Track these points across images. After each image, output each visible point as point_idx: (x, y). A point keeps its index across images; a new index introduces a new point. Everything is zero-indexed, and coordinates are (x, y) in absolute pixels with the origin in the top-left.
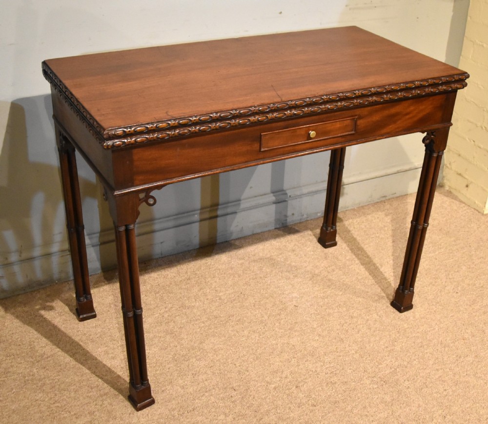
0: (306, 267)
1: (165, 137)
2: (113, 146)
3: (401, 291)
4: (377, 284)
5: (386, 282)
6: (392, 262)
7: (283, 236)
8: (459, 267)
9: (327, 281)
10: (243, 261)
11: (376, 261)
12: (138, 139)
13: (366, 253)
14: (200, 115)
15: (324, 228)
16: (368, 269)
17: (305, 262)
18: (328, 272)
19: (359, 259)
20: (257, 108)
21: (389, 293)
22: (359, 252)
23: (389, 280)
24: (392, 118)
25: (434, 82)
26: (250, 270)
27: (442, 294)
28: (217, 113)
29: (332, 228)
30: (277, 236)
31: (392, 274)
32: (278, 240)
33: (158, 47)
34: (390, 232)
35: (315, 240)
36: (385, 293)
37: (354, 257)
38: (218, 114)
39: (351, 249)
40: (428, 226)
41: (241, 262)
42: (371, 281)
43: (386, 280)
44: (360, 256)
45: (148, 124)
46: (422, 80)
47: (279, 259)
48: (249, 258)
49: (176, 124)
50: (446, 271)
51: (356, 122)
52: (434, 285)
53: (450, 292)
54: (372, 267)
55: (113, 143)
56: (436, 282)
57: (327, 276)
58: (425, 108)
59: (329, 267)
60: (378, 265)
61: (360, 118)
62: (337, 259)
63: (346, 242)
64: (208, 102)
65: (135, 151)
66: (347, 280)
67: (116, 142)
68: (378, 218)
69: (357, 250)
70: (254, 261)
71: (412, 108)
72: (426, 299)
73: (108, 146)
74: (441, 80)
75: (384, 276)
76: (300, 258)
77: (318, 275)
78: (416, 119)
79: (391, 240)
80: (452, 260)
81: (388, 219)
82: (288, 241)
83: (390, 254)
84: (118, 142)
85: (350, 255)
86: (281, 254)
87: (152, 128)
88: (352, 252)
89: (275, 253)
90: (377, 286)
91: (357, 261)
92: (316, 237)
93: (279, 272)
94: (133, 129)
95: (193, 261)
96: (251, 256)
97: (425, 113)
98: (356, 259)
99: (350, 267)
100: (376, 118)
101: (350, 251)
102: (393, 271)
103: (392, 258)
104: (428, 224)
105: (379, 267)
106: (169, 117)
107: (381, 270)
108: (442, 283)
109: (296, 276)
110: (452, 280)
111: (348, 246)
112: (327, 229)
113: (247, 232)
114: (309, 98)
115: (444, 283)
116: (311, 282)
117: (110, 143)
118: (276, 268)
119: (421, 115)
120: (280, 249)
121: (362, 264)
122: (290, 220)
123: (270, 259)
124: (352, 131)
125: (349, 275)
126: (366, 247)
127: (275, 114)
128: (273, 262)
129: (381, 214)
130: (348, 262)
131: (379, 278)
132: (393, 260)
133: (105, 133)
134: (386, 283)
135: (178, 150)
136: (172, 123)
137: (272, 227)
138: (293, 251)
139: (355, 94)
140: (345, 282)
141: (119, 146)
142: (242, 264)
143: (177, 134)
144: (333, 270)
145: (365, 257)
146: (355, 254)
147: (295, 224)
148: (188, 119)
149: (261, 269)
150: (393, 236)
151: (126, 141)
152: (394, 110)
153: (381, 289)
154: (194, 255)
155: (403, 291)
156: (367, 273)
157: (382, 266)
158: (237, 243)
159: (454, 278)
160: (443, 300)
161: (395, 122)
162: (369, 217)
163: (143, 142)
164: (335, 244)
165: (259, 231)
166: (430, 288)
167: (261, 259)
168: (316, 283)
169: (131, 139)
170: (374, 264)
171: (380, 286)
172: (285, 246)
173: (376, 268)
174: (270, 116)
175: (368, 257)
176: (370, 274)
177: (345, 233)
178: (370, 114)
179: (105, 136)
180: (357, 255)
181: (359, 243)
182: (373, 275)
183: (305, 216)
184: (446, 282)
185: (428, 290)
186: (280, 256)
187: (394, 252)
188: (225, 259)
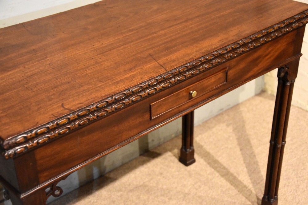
0: (176, 188)
1: (66, 131)
2: (15, 153)
3: (267, 200)
4: (241, 193)
5: (247, 189)
6: (245, 169)
7: (148, 161)
8: (303, 164)
9: (198, 198)
10: (121, 193)
11: (232, 170)
12: (40, 141)
13: (222, 165)
14: (97, 102)
15: (184, 150)
16: (228, 180)
17: (174, 183)
18: (197, 189)
19: (218, 171)
20: (147, 83)
21: (253, 200)
22: (216, 165)
23: (249, 188)
24: (255, 62)
25: (289, 22)
26: (130, 201)
27: (299, 194)
28: (111, 97)
29: (190, 149)
30: (143, 163)
31: (249, 181)
32: (145, 166)
33: (22, 24)
34: (236, 142)
35: (176, 160)
36: (249, 200)
37: (213, 170)
38: (113, 98)
39: (209, 163)
40: (285, 143)
41: (119, 194)
42: (234, 191)
43: (247, 188)
44: (218, 169)
45: (48, 124)
46: (279, 23)
47: (151, 185)
48: (125, 188)
49: (76, 117)
50: (294, 170)
51: (227, 73)
52: (288, 186)
53: (305, 191)
54: (231, 178)
55: (15, 151)
56: (289, 183)
57: (196, 193)
58: (281, 46)
59: (195, 183)
60: (235, 174)
61: (230, 68)
62: (200, 174)
63: (202, 158)
64: (99, 85)
65: (37, 151)
66: (214, 194)
67: (17, 149)
68: (222, 130)
69: (213, 163)
70: (131, 191)
71: (270, 49)
72: (287, 201)
73: (9, 155)
74: (295, 19)
75: (243, 184)
76: (168, 180)
77: (188, 194)
78: (273, 58)
79: (238, 149)
80: (295, 159)
81: (230, 129)
82: (154, 165)
83: (242, 162)
84: (19, 149)
85: (209, 170)
86: (152, 179)
87: (53, 127)
88: (210, 166)
89: (147, 180)
90: (241, 195)
91: (217, 174)
92: (176, 157)
93: (155, 197)
94: (33, 132)
95: (77, 201)
96: (126, 186)
97: (280, 51)
98: (215, 172)
99: (213, 181)
100: (242, 66)
101: (208, 166)
102: (249, 178)
103: (244, 165)
104: (285, 142)
105: (237, 176)
106: (67, 111)
107: (240, 178)
108: (295, 182)
109: (170, 199)
110: (302, 178)
111: (205, 160)
112: (186, 151)
113: (118, 163)
114: (189, 63)
115: (296, 183)
116: (184, 202)
117: (11, 152)
118: (151, 194)
119: (277, 53)
120: (149, 174)
121: (223, 176)
122: (151, 145)
123: (144, 186)
124: (224, 82)
125: (214, 189)
126: (219, 159)
127: (162, 85)
128: (147, 188)
129: (223, 126)
130: (210, 177)
131: (240, 187)
132: (247, 168)
133: (4, 144)
134: (248, 191)
135: (79, 138)
136: (71, 116)
137: (137, 154)
138: (161, 174)
139: (227, 49)
140: (213, 197)
141: (21, 152)
142: (121, 195)
143: (77, 126)
144: (200, 187)
145: (222, 168)
146: (213, 168)
147: (156, 148)
148: (86, 110)
149: (139, 198)
150: (239, 144)
151: (28, 145)
152: (256, 55)
153: (245, 197)
154: (77, 195)
155: (269, 199)
156: (229, 185)
157: (239, 175)
158: (112, 175)
159: (303, 176)
160: (302, 200)
161: (257, 65)
162: (214, 130)
163: (45, 142)
164: (194, 161)
165: (127, 160)
166: (286, 189)
167: (137, 188)
168: (189, 202)
169: (33, 142)
170: (232, 175)
171: (243, 195)
172: (153, 170)
173: (235, 178)
174: (158, 87)
175: (224, 168)
176: (232, 185)
177: (199, 149)
178: (238, 63)
179: (5, 147)
180: (215, 168)
181: (213, 156)
182: (234, 185)
183: (162, 140)
184: (297, 181)
185: (285, 191)
186: (152, 182)
187: (244, 160)
188: (105, 194)
